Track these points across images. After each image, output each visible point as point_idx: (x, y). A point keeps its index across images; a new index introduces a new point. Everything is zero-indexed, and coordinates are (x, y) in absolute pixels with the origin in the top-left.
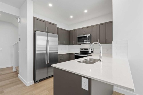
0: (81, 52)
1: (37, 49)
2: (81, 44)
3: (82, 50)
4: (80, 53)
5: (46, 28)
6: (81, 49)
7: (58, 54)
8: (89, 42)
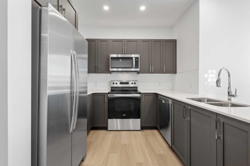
3: (115, 85)
8: (136, 70)
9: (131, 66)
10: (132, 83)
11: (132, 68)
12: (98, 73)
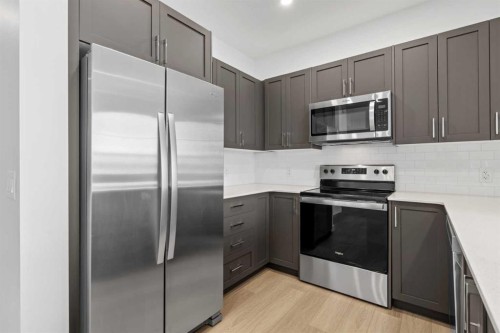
0: (324, 183)
1: (95, 171)
2: (320, 147)
3: (329, 176)
4: (318, 191)
5: (153, 40)
6: (326, 171)
7: (225, 197)
8: (380, 134)
9: (364, 128)
10: (385, 172)
11: (368, 130)
12: (288, 148)
